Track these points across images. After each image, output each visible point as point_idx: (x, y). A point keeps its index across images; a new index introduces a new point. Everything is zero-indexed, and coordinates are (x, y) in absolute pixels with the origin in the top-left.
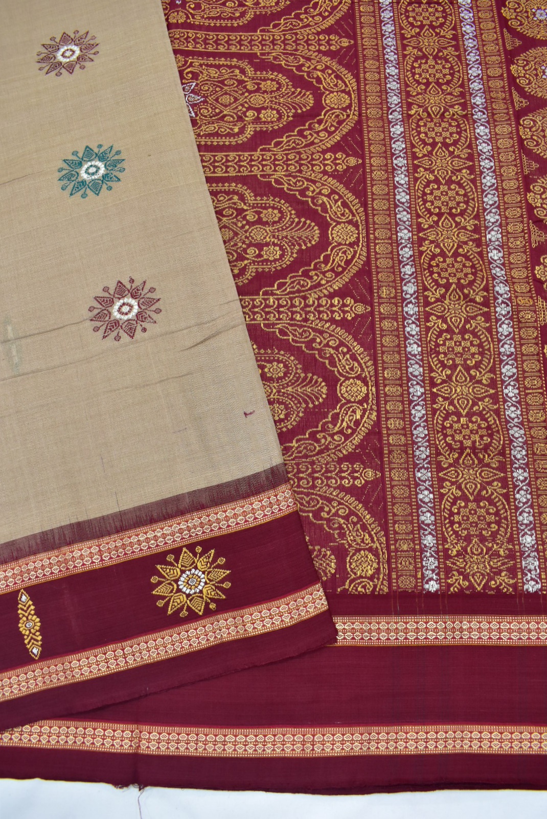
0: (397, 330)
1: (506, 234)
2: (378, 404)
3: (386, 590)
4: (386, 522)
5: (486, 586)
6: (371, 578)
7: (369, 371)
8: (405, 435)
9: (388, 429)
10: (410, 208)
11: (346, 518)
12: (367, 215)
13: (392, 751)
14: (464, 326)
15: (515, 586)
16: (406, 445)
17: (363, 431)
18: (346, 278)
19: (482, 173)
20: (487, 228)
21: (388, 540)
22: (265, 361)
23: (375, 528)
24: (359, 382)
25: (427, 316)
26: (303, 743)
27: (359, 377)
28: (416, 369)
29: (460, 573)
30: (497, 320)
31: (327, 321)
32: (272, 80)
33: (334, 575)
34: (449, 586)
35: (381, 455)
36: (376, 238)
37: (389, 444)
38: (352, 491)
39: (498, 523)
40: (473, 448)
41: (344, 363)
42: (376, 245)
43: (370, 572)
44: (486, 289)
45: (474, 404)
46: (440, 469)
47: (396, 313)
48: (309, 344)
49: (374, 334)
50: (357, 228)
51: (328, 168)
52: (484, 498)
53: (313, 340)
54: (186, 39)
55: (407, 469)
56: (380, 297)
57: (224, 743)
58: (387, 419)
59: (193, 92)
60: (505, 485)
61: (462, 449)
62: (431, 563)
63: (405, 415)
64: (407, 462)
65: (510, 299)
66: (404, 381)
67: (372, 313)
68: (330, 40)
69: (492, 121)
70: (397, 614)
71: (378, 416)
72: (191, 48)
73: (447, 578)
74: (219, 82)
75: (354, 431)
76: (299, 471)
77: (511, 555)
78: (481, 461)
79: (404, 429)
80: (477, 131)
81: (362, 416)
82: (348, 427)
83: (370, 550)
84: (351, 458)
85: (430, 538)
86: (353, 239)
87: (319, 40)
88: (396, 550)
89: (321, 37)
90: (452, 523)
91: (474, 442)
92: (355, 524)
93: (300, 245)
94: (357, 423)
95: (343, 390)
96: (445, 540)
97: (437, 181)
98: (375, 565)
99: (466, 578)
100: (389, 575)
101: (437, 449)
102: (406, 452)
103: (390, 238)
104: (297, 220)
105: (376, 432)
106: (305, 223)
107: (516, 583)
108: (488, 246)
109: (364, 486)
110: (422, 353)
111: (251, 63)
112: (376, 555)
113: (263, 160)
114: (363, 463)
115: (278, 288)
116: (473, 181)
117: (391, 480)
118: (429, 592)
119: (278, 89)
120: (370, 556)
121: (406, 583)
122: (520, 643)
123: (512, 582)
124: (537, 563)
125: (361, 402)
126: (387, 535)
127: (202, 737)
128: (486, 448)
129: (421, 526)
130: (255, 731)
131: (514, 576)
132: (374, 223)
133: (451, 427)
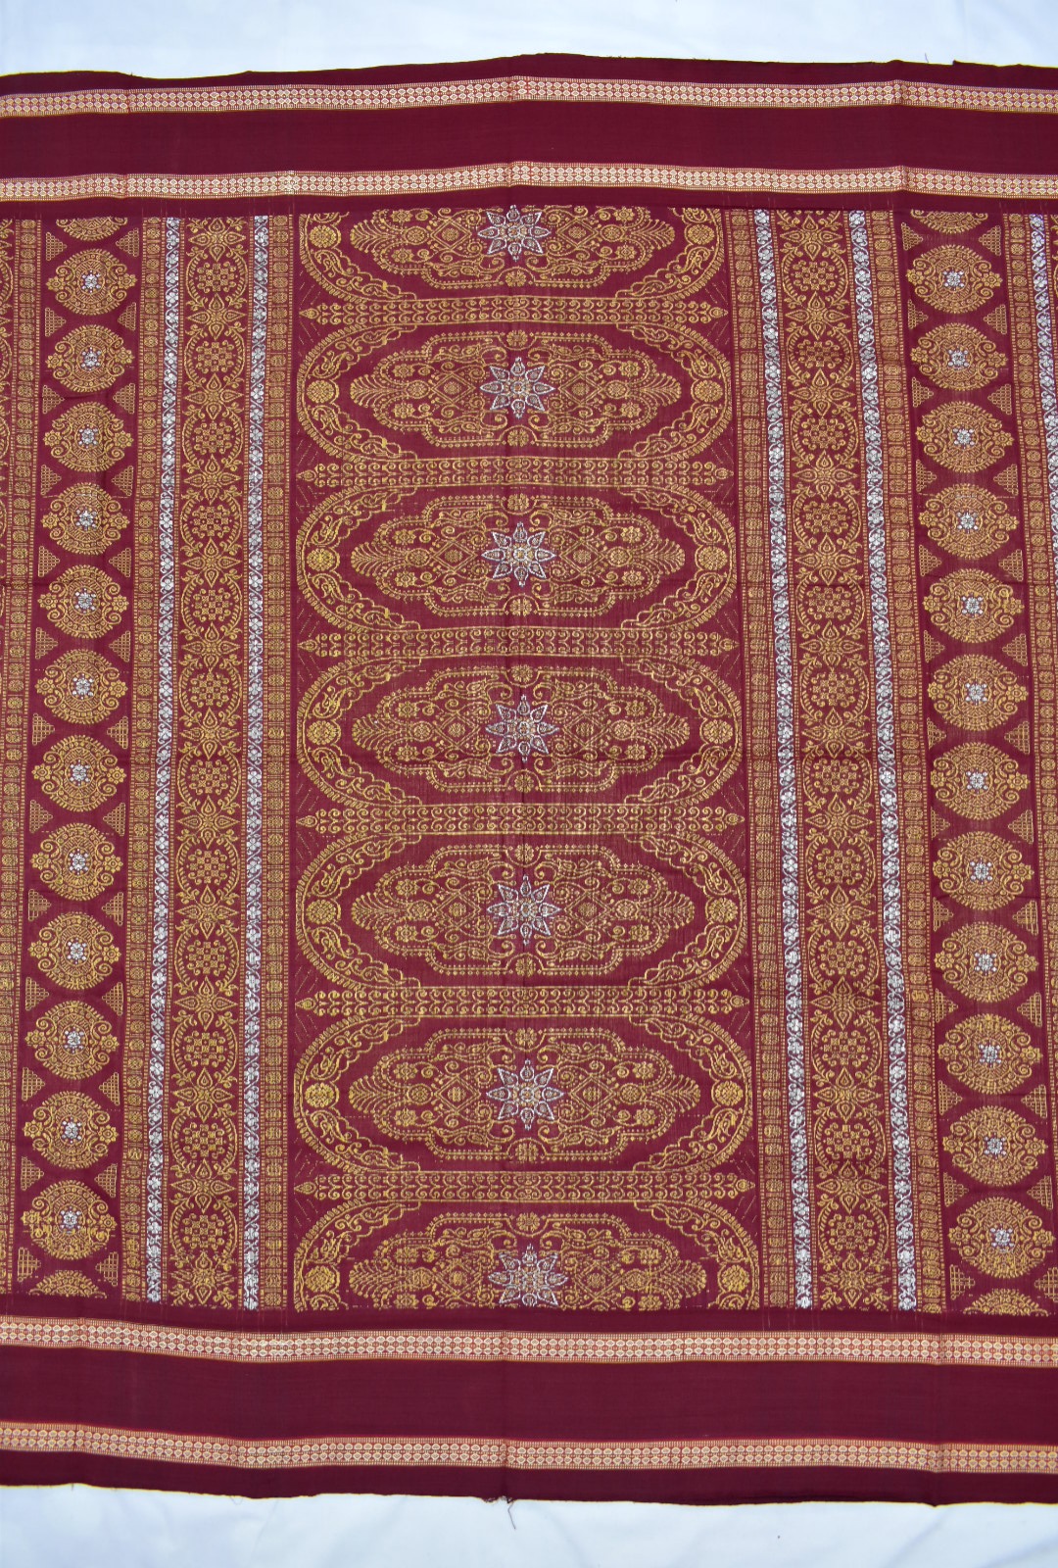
0: (779, 1025)
1: (906, 912)
2: (755, 1110)
3: (757, 1305)
4: (760, 1236)
5: (860, 1303)
6: (743, 1294)
7: (746, 1071)
8: (782, 1145)
9: (764, 1136)
10: (800, 879)
11: (718, 1231)
12: (749, 888)
13: (759, 1463)
14: (851, 1022)
15: (889, 1304)
16: (783, 1156)
17: (737, 1141)
18: (725, 965)
19: (883, 835)
20: (884, 903)
21: (760, 1254)
22: (633, 1060)
23: (747, 1241)
24: (735, 1085)
25: (812, 1010)
26: (671, 1455)
27: (734, 1080)
28: (796, 1071)
29: (834, 1289)
30: (889, 1015)
31: (700, 1016)
32: (639, 699)
33: (704, 1290)
34: (822, 1302)
35: (756, 1166)
36: (758, 916)
37: (765, 1155)
38: (725, 1203)
39: (876, 1238)
40: (854, 1160)
41: (719, 1061)
42: (758, 924)
43: (741, 1288)
44: (878, 982)
45: (858, 1110)
46: (817, 1180)
47: (778, 1007)
48: (682, 1042)
49: (753, 1031)
50: (738, 904)
51: (706, 827)
52: (863, 1212)
53: (686, 1037)
54: (533, 640)
55: (783, 1180)
56: (760, 989)
57: (592, 1456)
58: (764, 1125)
59: (546, 719)
60: (885, 1198)
61: (842, 1160)
62: (805, 1278)
63: (783, 1122)
64: (783, 1173)
65: (904, 994)
66: (783, 1083)
67: (751, 1007)
68: (710, 640)
69: (900, 767)
70: (768, 1329)
71: (755, 1123)
72: (539, 653)
73: (820, 1293)
74: (576, 702)
75: (728, 1139)
76: (670, 1182)
77: (888, 1272)
78: (861, 1173)
79: (782, 1136)
80: (882, 777)
81: (737, 1123)
82: (722, 1134)
83: (742, 1264)
84: (725, 1168)
85: (804, 1252)
86: (731, 917)
87: (697, 640)
88: (769, 1265)
89: (700, 636)
90: (828, 1237)
91: (855, 1154)
92: (727, 1238)
93: (672, 924)
94: (732, 1130)
95: (718, 1093)
96: (819, 1254)
97: (830, 845)
98: (747, 1280)
99: (840, 1294)
100: (761, 1290)
101: (815, 1159)
102: (783, 1163)
103: (775, 917)
104: (669, 893)
105: (751, 1142)
106: (678, 897)
107: (891, 1300)
108: (884, 925)
109: (737, 1198)
110: (804, 1053)
111: (615, 675)
112: (748, 1269)
113: (630, 814)
114: (737, 1173)
115: (649, 978)
116: (873, 845)
117: (766, 1191)
118: (801, 1309)
119: (647, 713)
120: (742, 1270)
121: (778, 1299)
122: (892, 1360)
123: (887, 1298)
124: (913, 1280)
125: (736, 1107)
126: (760, 1249)
127: (569, 1451)
128: (867, 1160)
129: (795, 1241)
130: (623, 1444)
131: (890, 1293)
132: (757, 897)
133: (832, 1135)
